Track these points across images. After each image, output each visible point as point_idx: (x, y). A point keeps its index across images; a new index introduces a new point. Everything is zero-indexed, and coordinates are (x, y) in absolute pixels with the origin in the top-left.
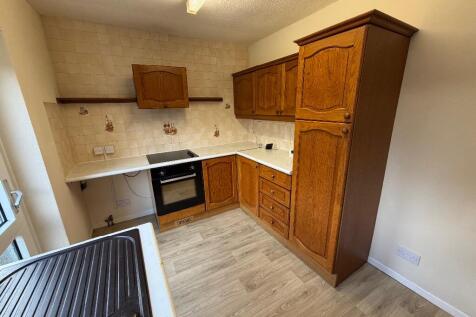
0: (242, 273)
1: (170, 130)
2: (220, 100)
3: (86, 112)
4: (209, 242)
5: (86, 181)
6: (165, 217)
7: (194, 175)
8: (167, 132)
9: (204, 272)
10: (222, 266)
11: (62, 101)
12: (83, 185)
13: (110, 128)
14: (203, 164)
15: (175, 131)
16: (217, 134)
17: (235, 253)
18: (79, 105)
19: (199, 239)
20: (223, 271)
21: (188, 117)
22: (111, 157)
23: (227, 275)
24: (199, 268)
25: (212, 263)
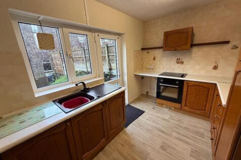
0: (167, 142)
1: (179, 62)
2: (228, 42)
3: (148, 53)
4: (170, 121)
5: (144, 76)
6: (158, 100)
7: (177, 87)
8: (178, 63)
9: (155, 127)
10: (163, 132)
11: (143, 49)
12: (143, 77)
13: (154, 59)
14: (185, 83)
15: (182, 63)
16: (215, 68)
17: (174, 134)
18: (147, 50)
19: (167, 117)
20: (160, 133)
21: (193, 55)
22: (152, 70)
23: (160, 135)
24: (154, 124)
25: (160, 127)
